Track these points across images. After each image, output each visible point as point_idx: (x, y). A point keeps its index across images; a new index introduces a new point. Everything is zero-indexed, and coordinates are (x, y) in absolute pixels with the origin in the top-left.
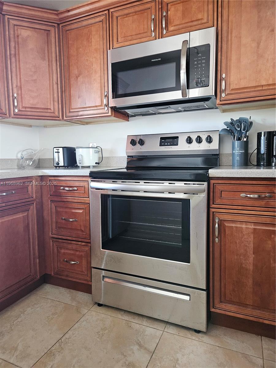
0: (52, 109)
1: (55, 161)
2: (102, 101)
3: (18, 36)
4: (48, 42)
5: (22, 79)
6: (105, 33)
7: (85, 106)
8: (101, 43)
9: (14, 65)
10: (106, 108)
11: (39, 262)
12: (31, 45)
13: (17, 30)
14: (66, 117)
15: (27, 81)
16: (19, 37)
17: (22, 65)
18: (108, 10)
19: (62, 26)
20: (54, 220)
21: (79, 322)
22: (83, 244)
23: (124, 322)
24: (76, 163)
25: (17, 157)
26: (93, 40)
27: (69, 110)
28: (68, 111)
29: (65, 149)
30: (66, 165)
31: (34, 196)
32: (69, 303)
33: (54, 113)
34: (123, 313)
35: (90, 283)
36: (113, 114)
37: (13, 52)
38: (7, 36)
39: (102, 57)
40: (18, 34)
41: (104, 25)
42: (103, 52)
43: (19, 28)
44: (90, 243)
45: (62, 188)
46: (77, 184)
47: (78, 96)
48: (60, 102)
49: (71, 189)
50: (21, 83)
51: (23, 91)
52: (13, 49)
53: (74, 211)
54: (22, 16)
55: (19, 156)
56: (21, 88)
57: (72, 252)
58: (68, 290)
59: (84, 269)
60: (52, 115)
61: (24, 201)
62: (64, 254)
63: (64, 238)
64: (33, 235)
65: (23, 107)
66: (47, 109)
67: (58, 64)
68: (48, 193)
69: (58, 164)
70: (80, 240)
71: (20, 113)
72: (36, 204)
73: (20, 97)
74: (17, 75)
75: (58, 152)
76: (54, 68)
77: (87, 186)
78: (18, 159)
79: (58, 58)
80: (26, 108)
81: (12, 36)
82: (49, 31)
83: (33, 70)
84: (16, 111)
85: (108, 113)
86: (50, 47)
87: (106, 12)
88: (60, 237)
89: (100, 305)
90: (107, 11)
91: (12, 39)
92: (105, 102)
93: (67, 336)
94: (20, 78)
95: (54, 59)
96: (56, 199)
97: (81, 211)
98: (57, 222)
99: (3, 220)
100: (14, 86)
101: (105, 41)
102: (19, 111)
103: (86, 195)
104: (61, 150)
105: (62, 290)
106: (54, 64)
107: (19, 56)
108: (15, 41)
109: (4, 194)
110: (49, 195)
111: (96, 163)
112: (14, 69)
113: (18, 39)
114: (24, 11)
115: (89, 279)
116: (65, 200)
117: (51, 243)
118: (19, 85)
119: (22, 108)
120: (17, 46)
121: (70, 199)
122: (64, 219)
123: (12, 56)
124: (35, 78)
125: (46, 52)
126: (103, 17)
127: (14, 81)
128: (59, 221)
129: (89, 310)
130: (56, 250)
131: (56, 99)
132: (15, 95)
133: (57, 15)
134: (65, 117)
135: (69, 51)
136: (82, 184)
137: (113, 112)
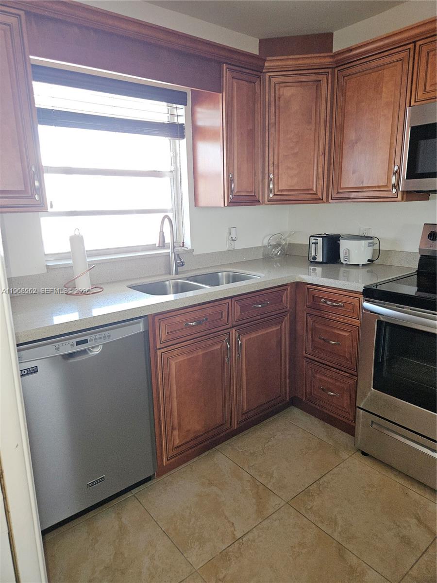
0: (314, 189)
1: (311, 254)
2: (389, 179)
3: (279, 98)
4: (317, 97)
5: (280, 155)
6: (405, 78)
7: (361, 186)
8: (397, 93)
9: (272, 138)
10: (394, 191)
11: (290, 382)
12: (295, 106)
13: (279, 89)
14: (332, 199)
15: (286, 156)
16: (281, 99)
17: (282, 135)
18: (415, 42)
19: (338, 71)
20: (310, 337)
21: (339, 467)
22: (347, 374)
23: (398, 485)
24: (339, 258)
25: (262, 243)
26: (384, 89)
27: (338, 190)
28: (335, 191)
29: (325, 239)
30: (325, 261)
31: (289, 306)
32: (325, 439)
33: (316, 194)
34: (397, 473)
35: (353, 424)
36: (405, 198)
37: (272, 121)
38: (267, 100)
39: (396, 114)
40: (279, 94)
41: (405, 66)
42: (398, 107)
43: (282, 87)
44: (357, 376)
45: (322, 300)
46: (344, 299)
47: (352, 172)
48: (325, 180)
49: (335, 304)
50: (278, 159)
51: (280, 169)
52: (272, 117)
53: (337, 332)
54: (285, 69)
55: (265, 243)
56: (278, 166)
57: (331, 381)
58: (322, 422)
59: (345, 404)
60: (314, 197)
61: (278, 312)
62: (321, 380)
63: (321, 361)
64: (285, 351)
65: (279, 191)
66: (308, 190)
67: (328, 125)
68: (305, 304)
69: (315, 258)
70: (343, 369)
71: (275, 198)
72: (290, 316)
73: (276, 177)
74: (274, 150)
75: (316, 243)
76: (322, 132)
77: (357, 304)
78: (264, 246)
79: (328, 118)
80: (282, 191)
81: (272, 99)
82: (320, 81)
83: (295, 140)
84: (271, 195)
85: (397, 197)
86: (319, 105)
87: (411, 46)
88: (316, 359)
89: (364, 454)
90: (413, 44)
91: (273, 104)
92: (394, 180)
93: (325, 479)
94: (279, 154)
95: (323, 120)
96: (314, 313)
97: (346, 334)
98: (313, 341)
99: (258, 334)
100: (271, 163)
101: (403, 90)
102: (275, 195)
103: (355, 316)
104: (320, 240)
105: (316, 421)
106: (322, 128)
107: (279, 125)
108: (275, 106)
109: (260, 306)
110: (306, 307)
111: (369, 261)
112: (272, 143)
113: (279, 101)
114: (290, 63)
115: (351, 418)
116: (326, 316)
117: (305, 363)
118: (276, 163)
119: (277, 192)
120: (277, 111)
121: (333, 316)
122: (323, 339)
123: (271, 126)
124: (296, 150)
125: (314, 112)
126: (403, 55)
127: (271, 158)
128: (317, 339)
129: (351, 456)
130: (309, 372)
131: (321, 175)
132: (271, 176)
133: (332, 57)
134: (330, 198)
135: (345, 107)
136: (350, 300)
137: (405, 196)
